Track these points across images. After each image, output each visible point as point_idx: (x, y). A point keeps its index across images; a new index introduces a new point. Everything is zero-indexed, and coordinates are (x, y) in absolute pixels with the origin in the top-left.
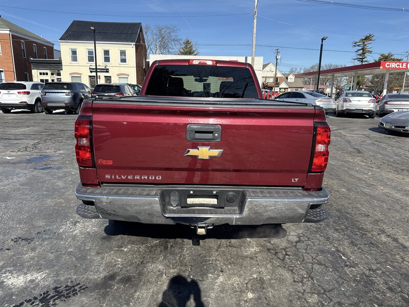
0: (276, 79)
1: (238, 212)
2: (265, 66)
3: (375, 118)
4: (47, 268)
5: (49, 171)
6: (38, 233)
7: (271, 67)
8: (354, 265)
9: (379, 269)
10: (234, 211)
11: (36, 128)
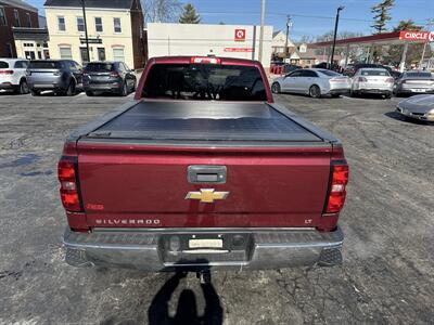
0: (287, 49)
1: (245, 258)
2: (275, 34)
3: (392, 99)
4: (38, 313)
5: (37, 176)
6: (27, 264)
7: (282, 36)
8: (367, 300)
9: (393, 304)
10: (241, 255)
11: (23, 116)
